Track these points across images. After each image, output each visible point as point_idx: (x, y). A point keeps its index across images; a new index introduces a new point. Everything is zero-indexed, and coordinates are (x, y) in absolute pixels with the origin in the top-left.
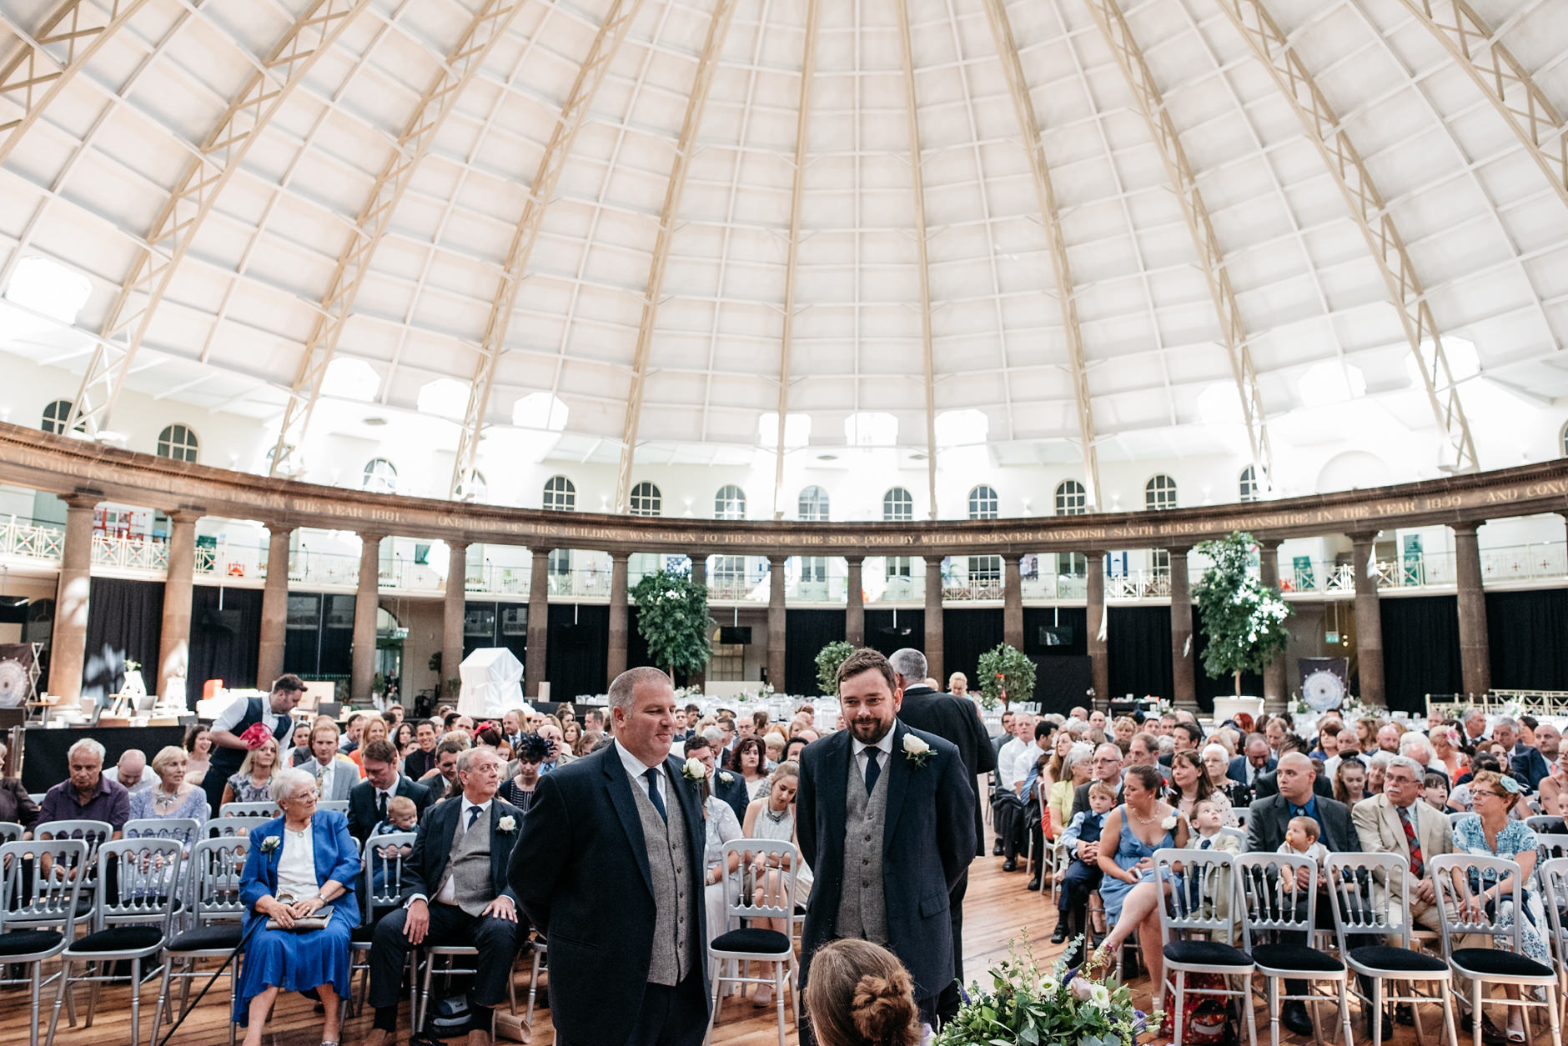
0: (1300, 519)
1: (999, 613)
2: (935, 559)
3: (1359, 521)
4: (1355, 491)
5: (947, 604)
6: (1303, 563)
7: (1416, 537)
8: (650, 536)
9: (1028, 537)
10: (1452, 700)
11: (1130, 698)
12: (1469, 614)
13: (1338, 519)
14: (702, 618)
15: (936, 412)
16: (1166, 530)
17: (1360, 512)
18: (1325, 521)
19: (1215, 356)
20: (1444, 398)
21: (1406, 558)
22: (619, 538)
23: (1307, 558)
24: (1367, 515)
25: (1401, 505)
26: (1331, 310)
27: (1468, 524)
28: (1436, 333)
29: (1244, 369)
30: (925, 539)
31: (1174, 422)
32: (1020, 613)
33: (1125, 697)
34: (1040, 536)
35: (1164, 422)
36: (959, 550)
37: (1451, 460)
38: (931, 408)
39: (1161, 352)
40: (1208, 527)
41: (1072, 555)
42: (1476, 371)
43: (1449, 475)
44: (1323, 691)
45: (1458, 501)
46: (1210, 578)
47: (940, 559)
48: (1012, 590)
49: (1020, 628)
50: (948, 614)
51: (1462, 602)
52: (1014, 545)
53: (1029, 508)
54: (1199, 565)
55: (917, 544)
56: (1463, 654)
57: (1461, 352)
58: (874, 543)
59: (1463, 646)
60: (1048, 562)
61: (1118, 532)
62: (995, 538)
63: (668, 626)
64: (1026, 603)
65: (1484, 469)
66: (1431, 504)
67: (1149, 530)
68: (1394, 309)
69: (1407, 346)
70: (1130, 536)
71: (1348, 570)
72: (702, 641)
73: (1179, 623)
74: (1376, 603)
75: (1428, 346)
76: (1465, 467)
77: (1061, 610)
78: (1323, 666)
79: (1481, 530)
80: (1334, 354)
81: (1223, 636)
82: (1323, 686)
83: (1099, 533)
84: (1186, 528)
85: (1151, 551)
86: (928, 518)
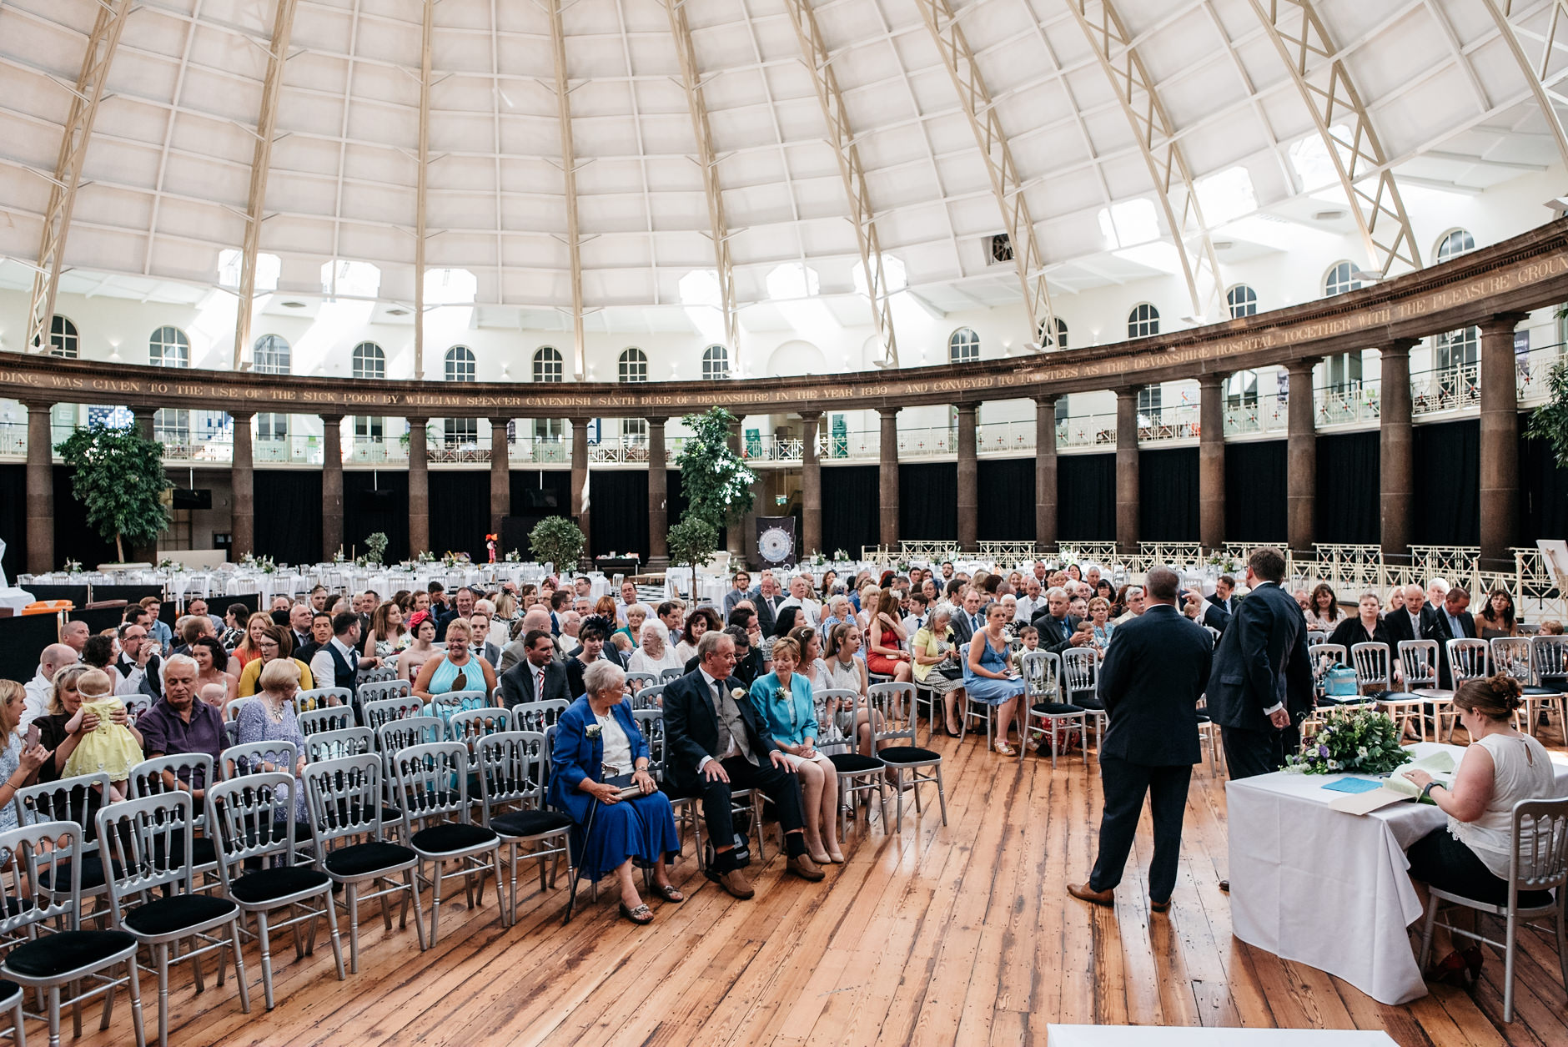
0: (762, 397)
1: (485, 475)
2: (418, 420)
3: (809, 402)
4: (809, 376)
5: (431, 466)
6: (755, 436)
7: (842, 416)
8: (79, 383)
9: (515, 402)
10: (876, 550)
11: (613, 555)
12: (888, 481)
13: (792, 399)
14: (159, 480)
15: (426, 267)
16: (646, 401)
17: (810, 395)
18: (782, 400)
19: (700, 245)
20: (880, 304)
21: (835, 434)
22: (36, 384)
23: (757, 431)
24: (816, 398)
25: (842, 391)
26: (799, 218)
27: (889, 409)
28: (879, 251)
29: (724, 260)
30: (410, 400)
31: (657, 302)
32: (507, 476)
33: (608, 554)
34: (528, 401)
35: (647, 301)
36: (439, 412)
37: (882, 357)
38: (420, 263)
39: (651, 234)
40: (684, 400)
41: (549, 420)
42: (903, 286)
43: (880, 368)
44: (775, 545)
45: (885, 390)
46: (691, 449)
47: (425, 420)
48: (498, 453)
49: (507, 491)
50: (434, 476)
51: (882, 471)
52: (502, 409)
53: (507, 372)
54: (679, 435)
55: (402, 404)
56: (882, 513)
57: (894, 269)
58: (354, 401)
59: (882, 507)
60: (525, 427)
61: (602, 401)
62: (483, 402)
63: (119, 489)
64: (513, 466)
65: (901, 366)
66: (865, 392)
67: (631, 401)
68: (853, 227)
69: (859, 257)
70: (607, 405)
71: (797, 444)
72: (158, 506)
73: (656, 487)
74: (819, 471)
75: (873, 259)
76: (890, 364)
77: (546, 473)
78: (775, 524)
79: (898, 415)
80: (796, 257)
82: (775, 542)
83: (585, 402)
84: (666, 400)
85: (622, 419)
86: (413, 377)
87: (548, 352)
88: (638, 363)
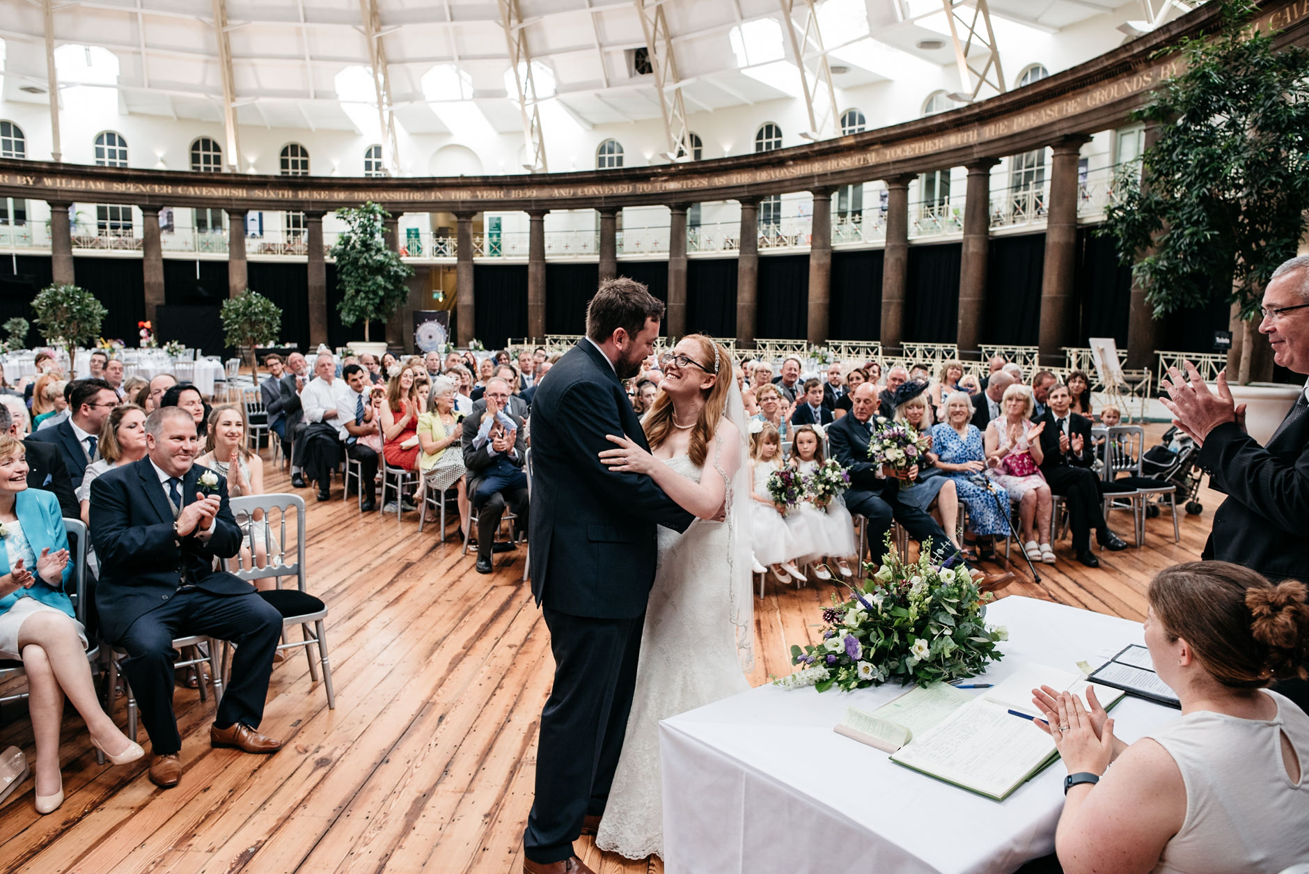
0: (417, 196)
1: (138, 263)
2: (61, 204)
3: (463, 202)
4: (462, 177)
5: (77, 252)
6: (413, 234)
7: (499, 219)
9: (167, 190)
10: (522, 343)
11: (271, 344)
12: (535, 280)
13: (447, 199)
15: (56, 42)
16: (303, 195)
17: (464, 195)
18: (437, 200)
19: (351, 39)
20: (530, 110)
21: (491, 235)
23: (417, 230)
24: (469, 198)
25: (494, 193)
26: (452, 19)
27: (538, 211)
28: (529, 57)
29: (380, 57)
30: (48, 182)
31: (312, 96)
32: (161, 265)
34: (180, 190)
35: (304, 95)
36: (88, 197)
37: (531, 162)
38: (50, 38)
39: (303, 25)
40: (341, 196)
41: (209, 211)
42: (551, 93)
43: (529, 172)
44: (430, 337)
45: (533, 194)
46: (346, 241)
47: (68, 204)
48: (151, 241)
49: (161, 279)
50: (80, 262)
51: (531, 270)
52: (153, 197)
53: (162, 161)
54: (334, 228)
55: (39, 186)
56: (530, 309)
57: (543, 76)
59: (530, 303)
60: (183, 216)
61: (259, 194)
62: (132, 188)
64: (167, 255)
65: (551, 171)
66: (515, 194)
67: (288, 195)
68: (502, 31)
69: (507, 62)
70: (270, 197)
71: (452, 242)
73: (316, 280)
74: (472, 268)
75: (522, 65)
76: (539, 169)
77: (203, 263)
78: (431, 317)
79: (546, 217)
80: (450, 59)
81: (358, 292)
82: (431, 333)
83: (241, 193)
84: (323, 195)
85: (285, 213)
86: (51, 159)
87: (206, 143)
88: (300, 158)
